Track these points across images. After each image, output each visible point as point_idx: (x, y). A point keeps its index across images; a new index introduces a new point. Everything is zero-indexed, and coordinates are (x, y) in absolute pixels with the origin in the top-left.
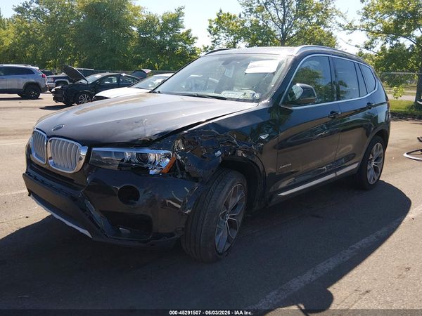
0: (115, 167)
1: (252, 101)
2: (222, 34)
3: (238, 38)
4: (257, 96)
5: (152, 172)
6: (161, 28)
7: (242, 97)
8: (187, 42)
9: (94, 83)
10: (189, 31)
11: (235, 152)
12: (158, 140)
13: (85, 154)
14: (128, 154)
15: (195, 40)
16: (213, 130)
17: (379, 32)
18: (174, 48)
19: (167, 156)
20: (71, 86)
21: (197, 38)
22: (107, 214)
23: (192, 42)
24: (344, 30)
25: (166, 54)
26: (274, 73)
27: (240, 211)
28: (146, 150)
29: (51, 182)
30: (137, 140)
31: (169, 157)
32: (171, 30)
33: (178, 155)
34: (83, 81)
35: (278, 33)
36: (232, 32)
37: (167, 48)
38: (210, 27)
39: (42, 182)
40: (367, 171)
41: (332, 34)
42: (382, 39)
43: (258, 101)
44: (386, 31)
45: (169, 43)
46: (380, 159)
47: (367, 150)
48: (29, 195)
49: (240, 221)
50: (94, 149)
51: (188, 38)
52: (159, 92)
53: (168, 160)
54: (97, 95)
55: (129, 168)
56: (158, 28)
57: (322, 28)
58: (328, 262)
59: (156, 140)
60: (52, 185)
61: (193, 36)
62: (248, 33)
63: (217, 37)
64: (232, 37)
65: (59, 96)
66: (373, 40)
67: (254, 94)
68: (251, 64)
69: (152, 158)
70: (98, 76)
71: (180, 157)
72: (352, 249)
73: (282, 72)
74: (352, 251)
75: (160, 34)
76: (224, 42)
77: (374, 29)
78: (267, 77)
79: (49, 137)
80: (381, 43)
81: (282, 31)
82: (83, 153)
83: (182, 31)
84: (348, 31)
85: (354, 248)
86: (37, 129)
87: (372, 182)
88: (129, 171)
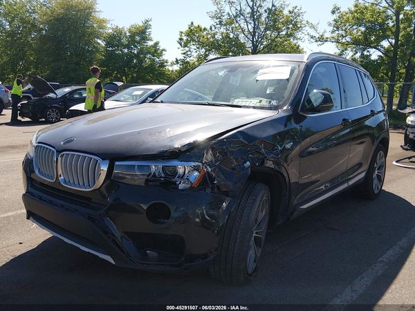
0: (141, 182)
1: (270, 108)
2: (192, 47)
3: (209, 50)
4: (274, 103)
5: (181, 186)
6: (129, 41)
7: (258, 105)
8: (155, 55)
9: (64, 97)
10: (157, 44)
11: (263, 163)
12: (188, 150)
13: (106, 169)
14: (155, 168)
15: (164, 53)
16: (241, 140)
17: (348, 44)
18: (141, 61)
19: (196, 169)
20: (37, 101)
21: (165, 50)
22: (132, 236)
23: (160, 55)
24: (316, 41)
25: (134, 67)
26: (288, 80)
27: (264, 227)
28: (175, 163)
29: (62, 202)
30: (166, 151)
31: (197, 170)
32: (139, 43)
33: (208, 167)
34: (51, 95)
35: (249, 45)
36: (202, 45)
37: (135, 61)
38: (181, 39)
39: (51, 202)
40: (372, 180)
41: (299, 46)
42: (352, 51)
43: (275, 108)
44: (356, 42)
45: (137, 56)
46: (382, 167)
47: (372, 158)
48: (28, 218)
49: (264, 237)
50: (117, 163)
51: (156, 51)
52: (162, 102)
53: (196, 173)
54: (71, 109)
55: (158, 183)
56: (124, 41)
57: (292, 40)
58: (363, 278)
59: (185, 151)
60: (63, 206)
61: (161, 48)
62: (220, 45)
63: (187, 49)
64: (203, 50)
65: (26, 111)
66: (343, 51)
67: (270, 102)
68: (260, 71)
69: (181, 170)
70: (67, 90)
71: (210, 170)
72: (380, 262)
73: (297, 78)
74: (381, 264)
75: (128, 46)
76: (195, 54)
77: (344, 41)
78: (281, 84)
79: (59, 152)
80: (351, 54)
81: (253, 43)
82: (104, 168)
83: (150, 43)
84: (319, 43)
85: (383, 261)
86: (39, 143)
87: (376, 192)
88: (157, 186)
